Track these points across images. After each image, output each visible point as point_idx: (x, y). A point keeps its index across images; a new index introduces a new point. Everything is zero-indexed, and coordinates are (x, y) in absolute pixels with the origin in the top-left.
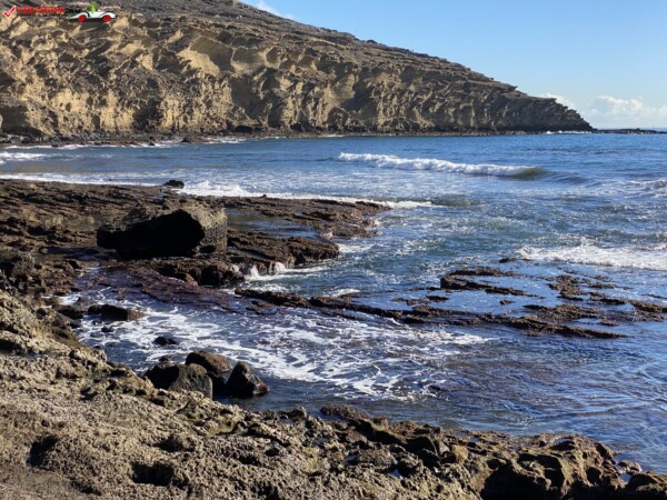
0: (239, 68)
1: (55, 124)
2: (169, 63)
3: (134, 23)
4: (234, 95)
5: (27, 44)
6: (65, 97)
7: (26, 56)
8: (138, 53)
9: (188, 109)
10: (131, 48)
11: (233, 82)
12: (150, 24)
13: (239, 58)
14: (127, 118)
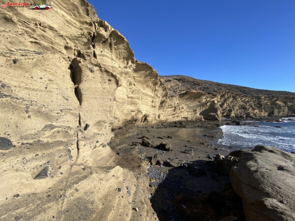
0: (290, 104)
1: (256, 116)
2: (274, 104)
3: (265, 97)
4: (288, 109)
5: (248, 102)
6: (256, 111)
7: (248, 104)
8: (267, 102)
9: (279, 112)
10: (266, 102)
11: (288, 107)
12: (269, 97)
13: (289, 102)
14: (266, 114)
